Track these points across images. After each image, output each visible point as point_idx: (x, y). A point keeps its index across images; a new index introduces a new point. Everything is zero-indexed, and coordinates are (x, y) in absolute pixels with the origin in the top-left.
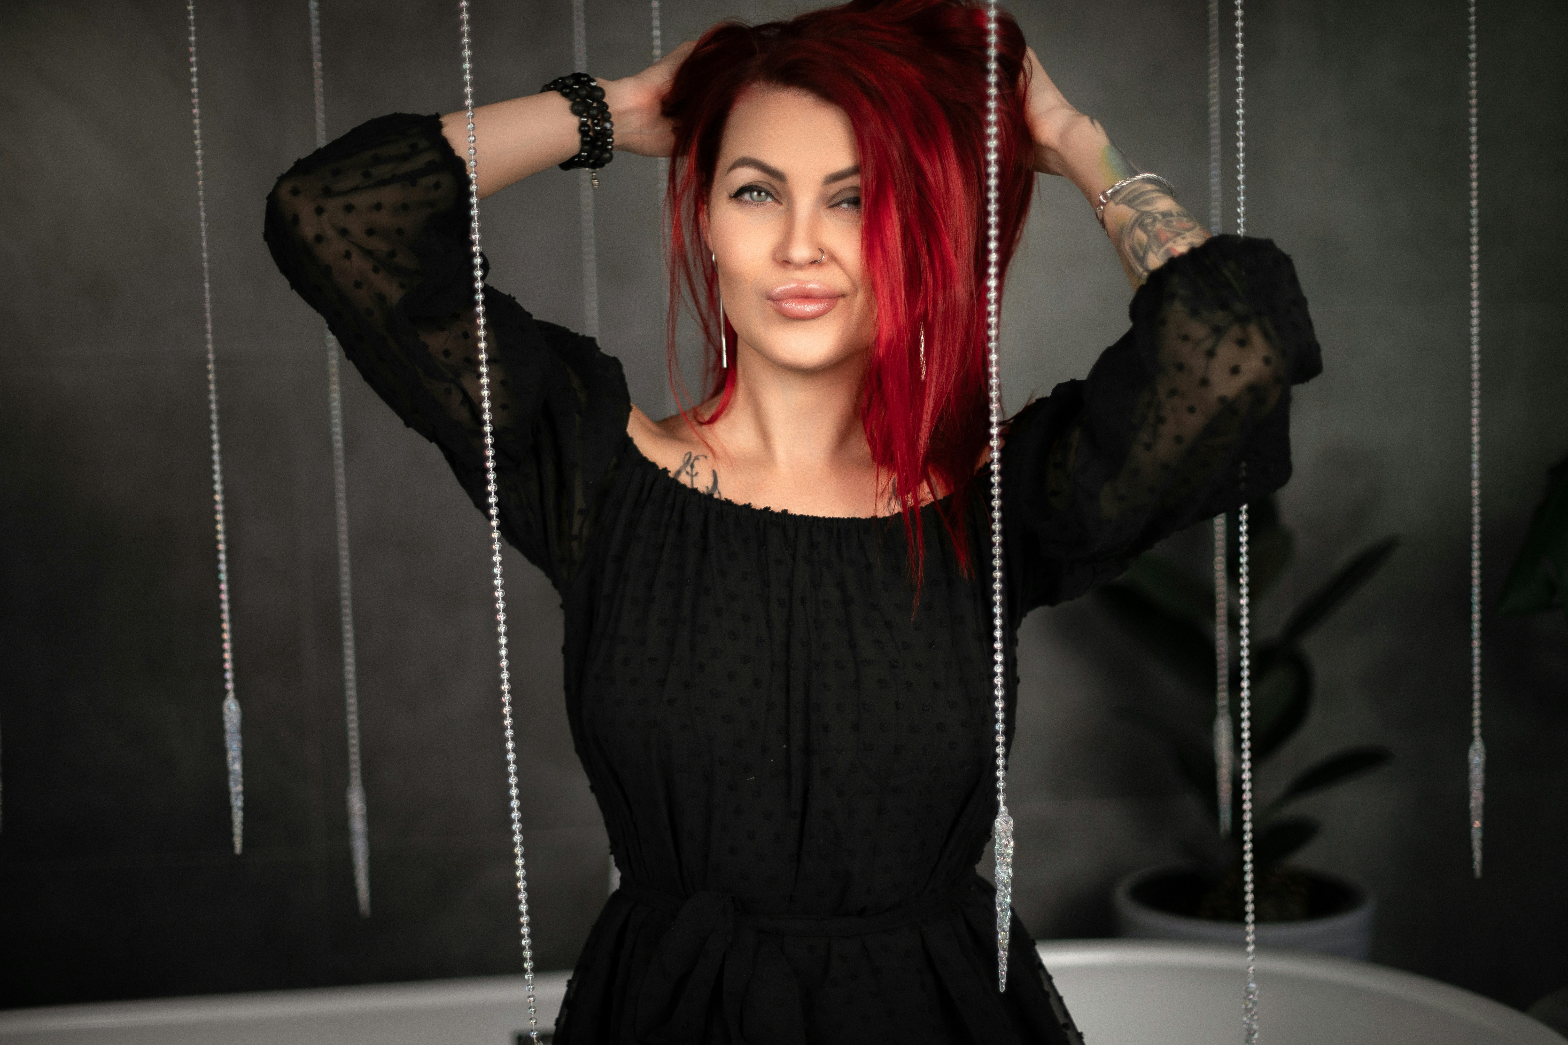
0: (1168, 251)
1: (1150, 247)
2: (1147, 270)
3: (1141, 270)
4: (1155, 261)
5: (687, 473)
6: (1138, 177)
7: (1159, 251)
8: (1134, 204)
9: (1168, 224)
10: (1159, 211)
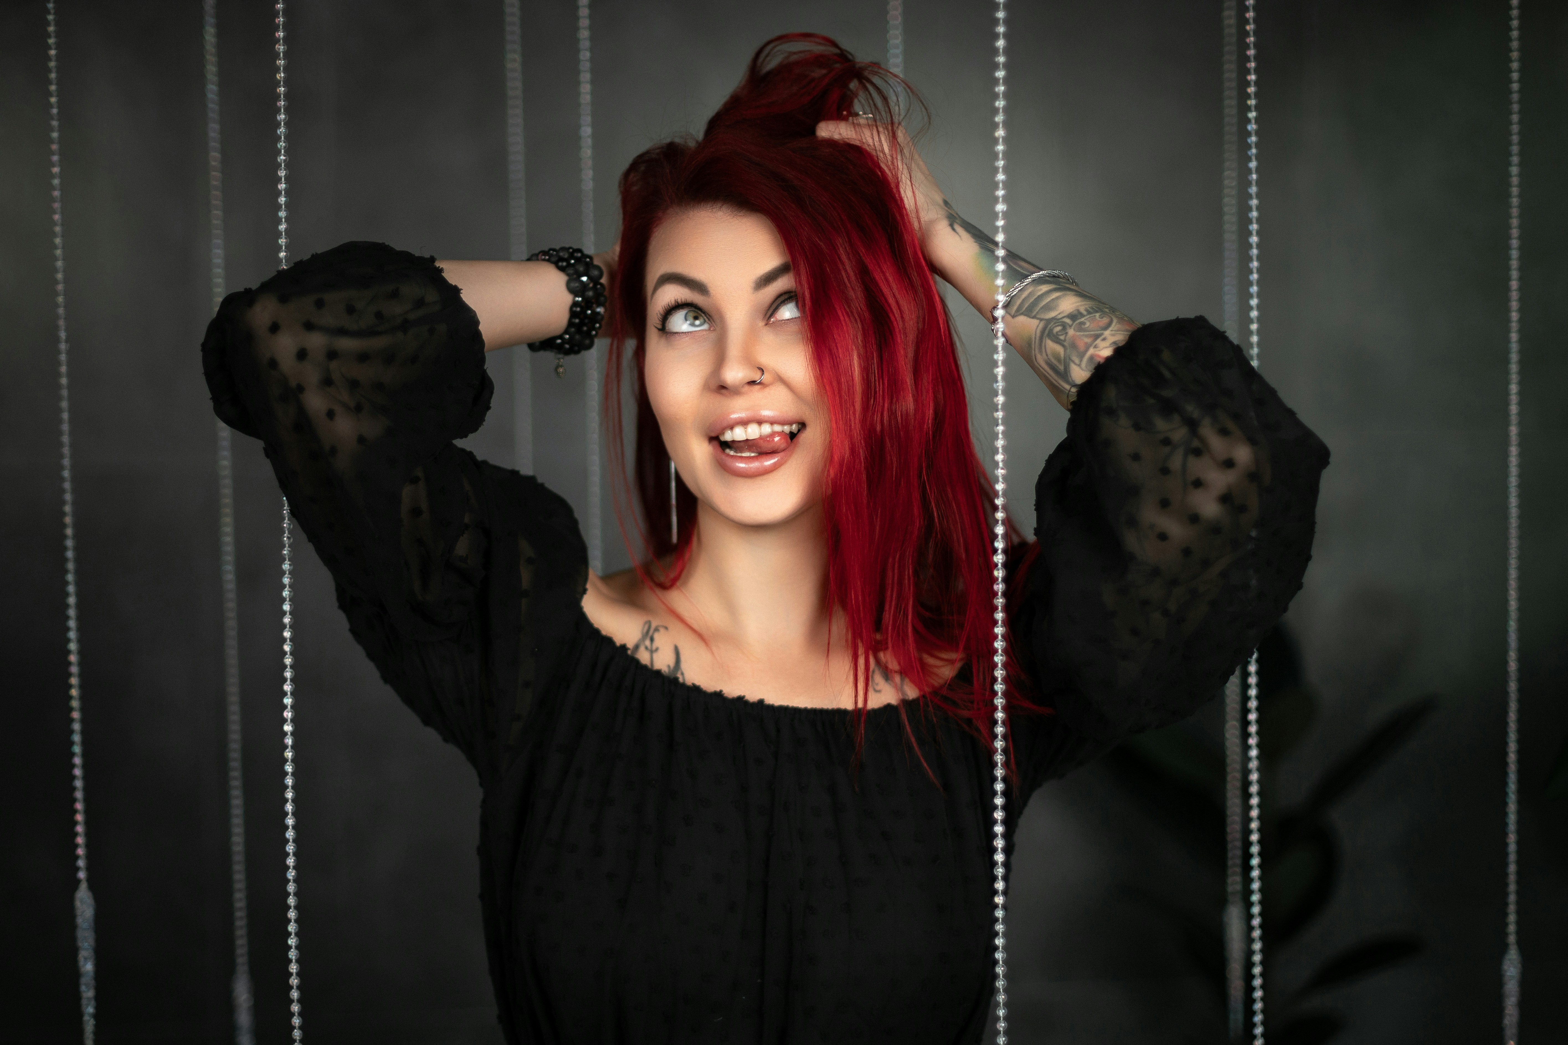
0: (1091, 358)
1: (1070, 359)
2: (1075, 386)
3: (1067, 387)
4: (1080, 374)
5: (646, 648)
6: (1028, 280)
7: (1081, 361)
8: (1035, 313)
9: (1081, 327)
10: (1065, 314)
